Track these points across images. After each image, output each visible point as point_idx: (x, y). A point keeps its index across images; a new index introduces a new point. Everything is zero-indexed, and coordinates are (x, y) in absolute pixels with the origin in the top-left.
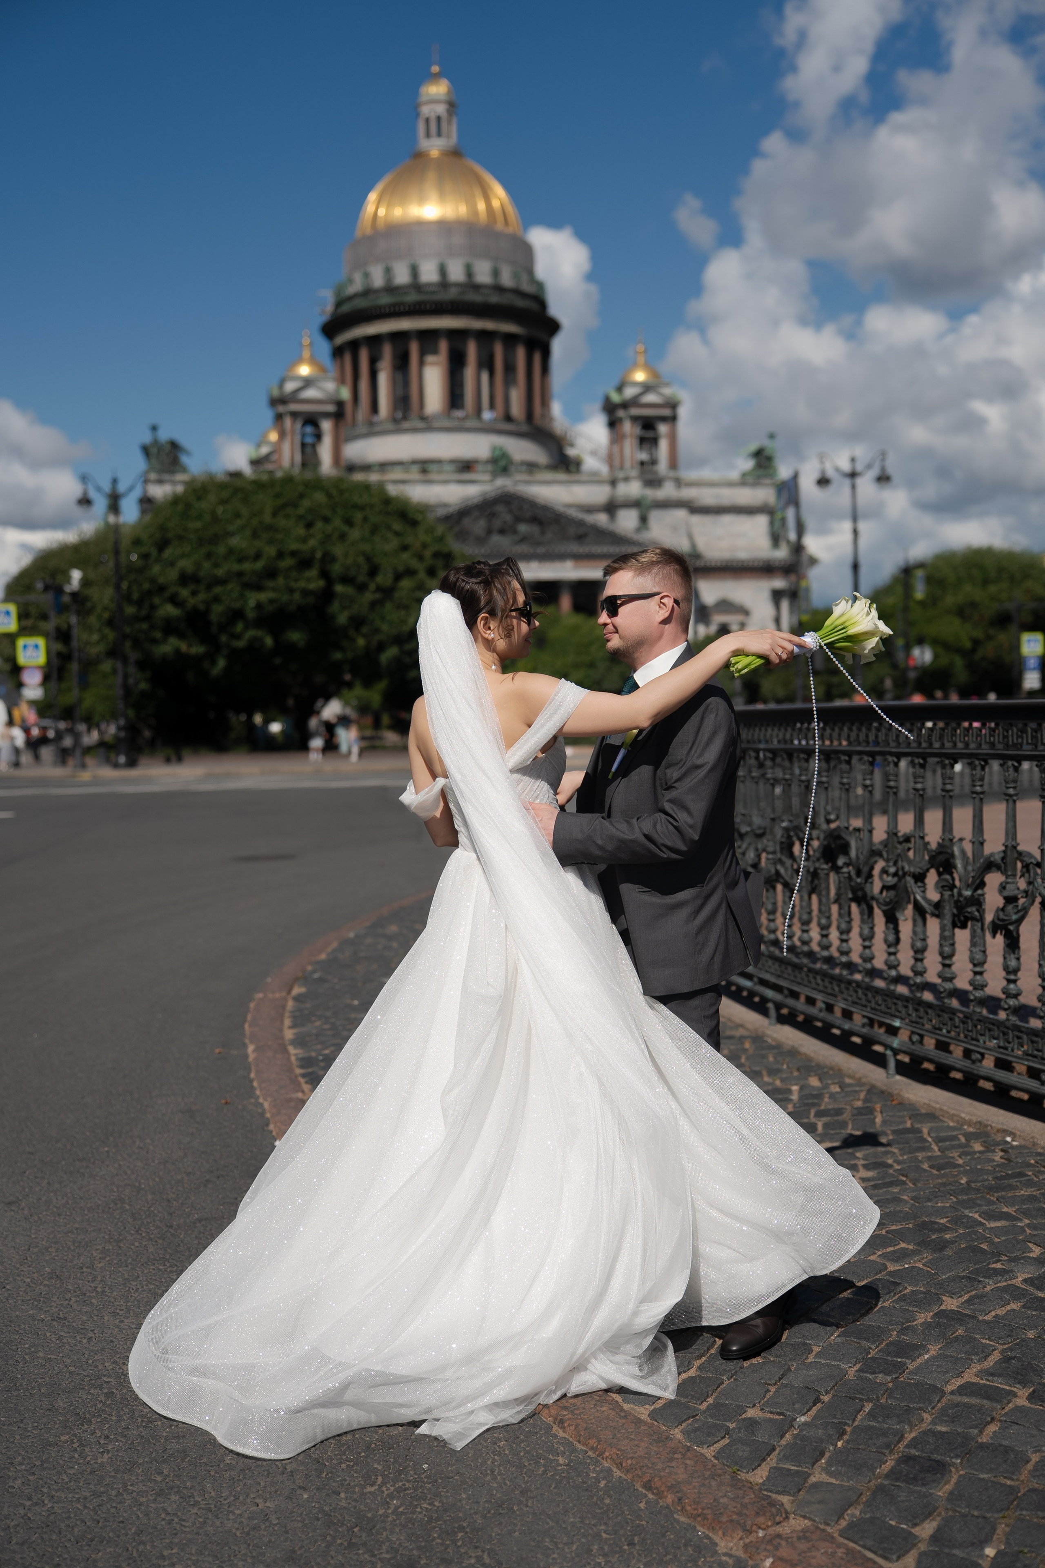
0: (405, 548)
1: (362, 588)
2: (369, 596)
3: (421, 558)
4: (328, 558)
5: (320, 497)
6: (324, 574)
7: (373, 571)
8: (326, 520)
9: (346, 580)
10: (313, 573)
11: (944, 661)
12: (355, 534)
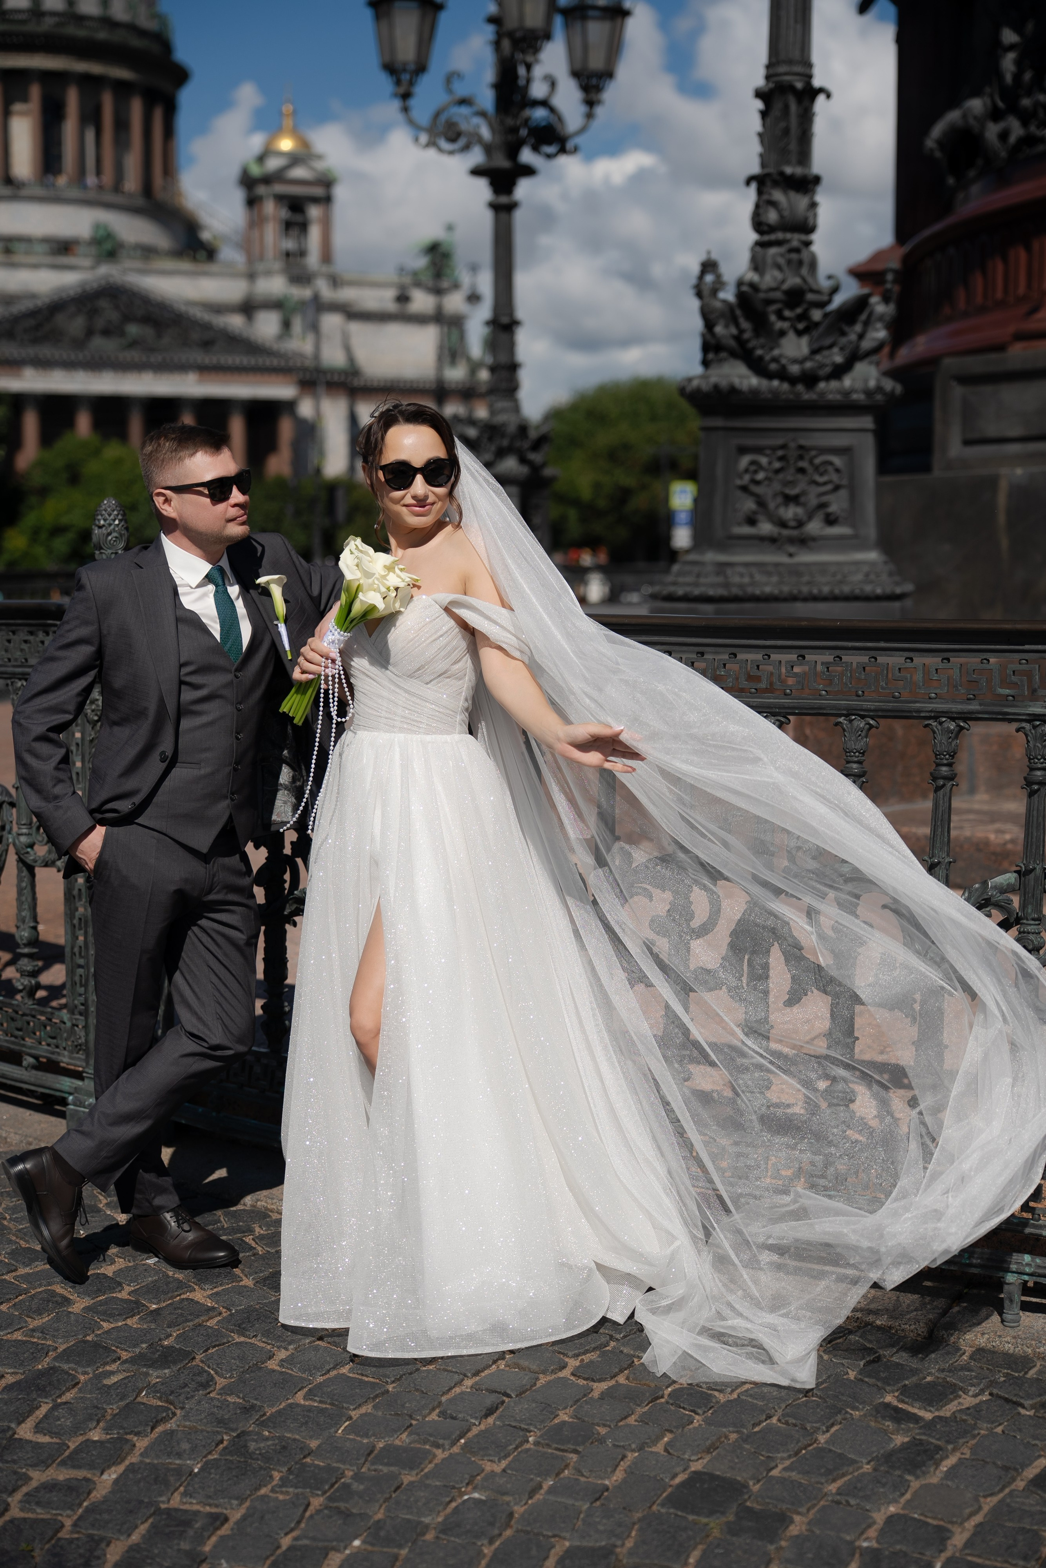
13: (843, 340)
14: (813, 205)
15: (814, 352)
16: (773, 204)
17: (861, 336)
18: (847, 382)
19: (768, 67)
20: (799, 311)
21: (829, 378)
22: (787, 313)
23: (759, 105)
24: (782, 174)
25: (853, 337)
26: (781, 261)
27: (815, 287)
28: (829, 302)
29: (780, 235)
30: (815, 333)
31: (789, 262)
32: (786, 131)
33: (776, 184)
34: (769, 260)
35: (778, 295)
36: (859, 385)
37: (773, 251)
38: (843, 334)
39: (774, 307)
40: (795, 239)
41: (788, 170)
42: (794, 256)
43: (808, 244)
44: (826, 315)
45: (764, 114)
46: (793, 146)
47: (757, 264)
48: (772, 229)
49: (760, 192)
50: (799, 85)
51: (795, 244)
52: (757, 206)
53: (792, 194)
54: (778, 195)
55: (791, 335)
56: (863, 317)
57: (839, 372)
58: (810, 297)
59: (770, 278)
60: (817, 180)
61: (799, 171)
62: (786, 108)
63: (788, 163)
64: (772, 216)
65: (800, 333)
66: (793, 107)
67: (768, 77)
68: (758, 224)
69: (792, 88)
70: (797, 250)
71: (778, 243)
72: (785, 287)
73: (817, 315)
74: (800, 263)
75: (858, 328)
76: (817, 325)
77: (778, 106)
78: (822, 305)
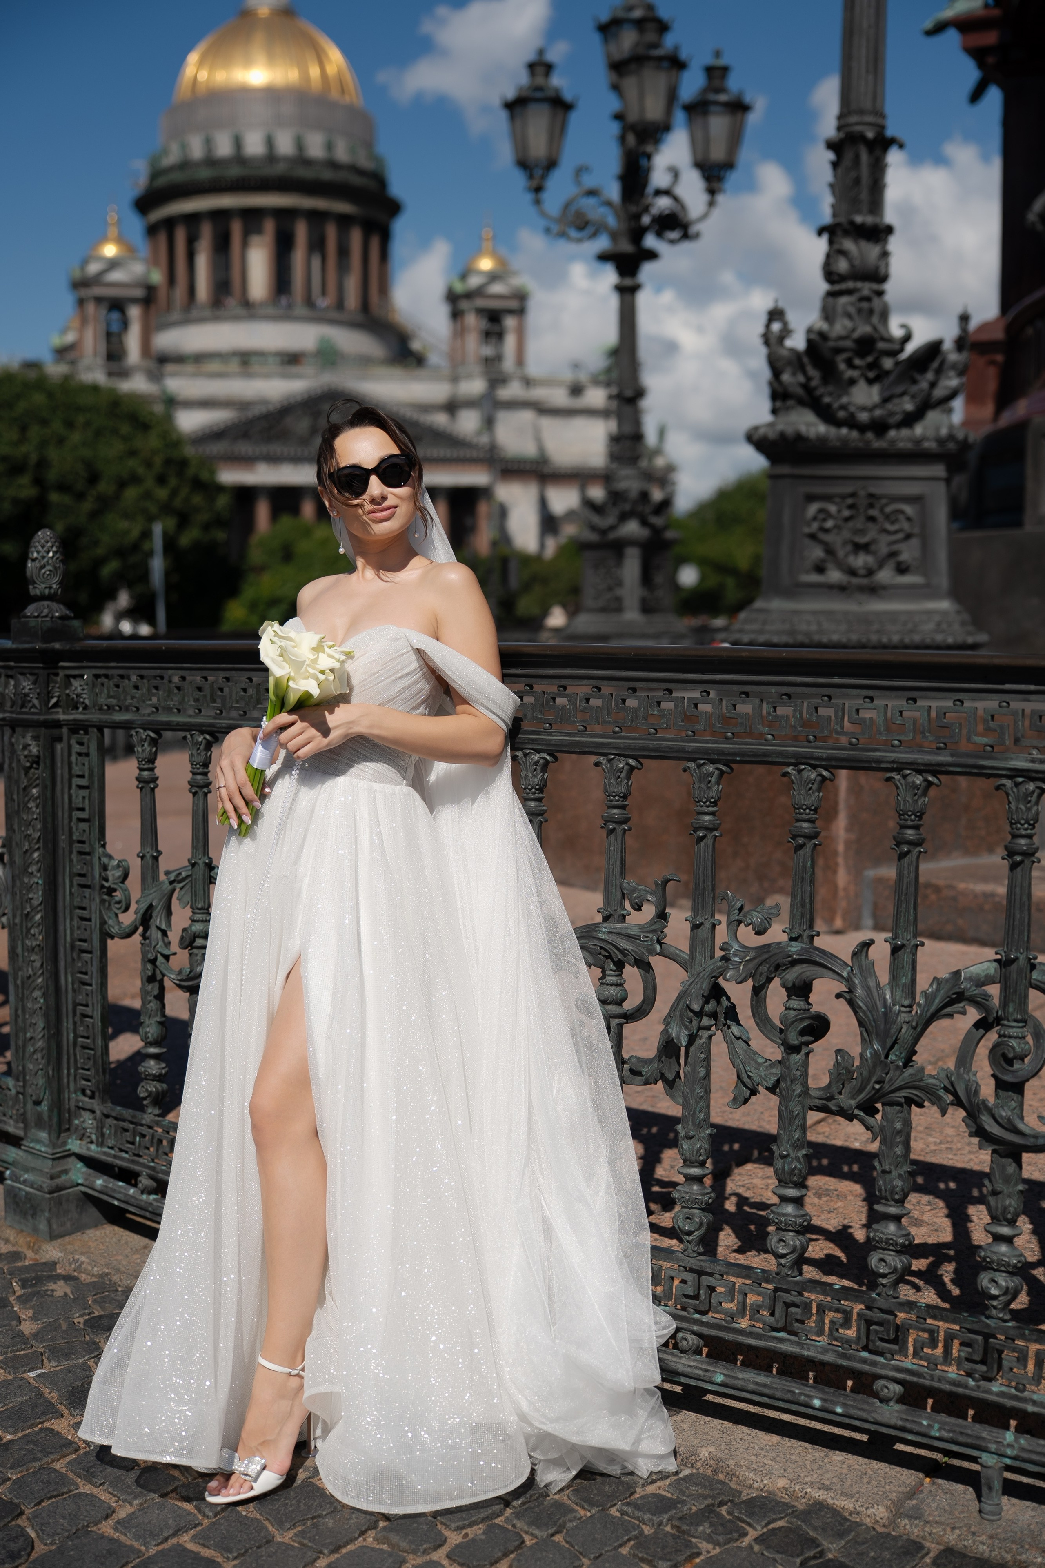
0: (133, 453)
1: (80, 496)
2: (87, 506)
3: (149, 464)
4: (42, 464)
5: (39, 398)
6: (38, 481)
7: (93, 478)
8: (44, 422)
9: (63, 487)
10: (25, 480)
11: (713, 581)
12: (76, 437)
13: (914, 389)
14: (885, 254)
15: (886, 400)
16: (843, 253)
17: (933, 385)
18: (918, 430)
19: (840, 117)
20: (870, 359)
21: (899, 426)
22: (857, 362)
23: (831, 156)
24: (852, 223)
25: (924, 385)
26: (852, 310)
27: (885, 335)
28: (902, 350)
29: (850, 285)
30: (887, 381)
31: (860, 311)
32: (857, 181)
33: (847, 233)
34: (840, 309)
35: (848, 344)
36: (931, 433)
37: (843, 300)
38: (914, 382)
39: (845, 356)
40: (866, 288)
41: (859, 219)
42: (865, 305)
43: (880, 293)
44: (897, 364)
45: (835, 165)
46: (864, 195)
47: (828, 314)
48: (842, 278)
49: (831, 242)
50: (870, 135)
51: (866, 292)
52: (828, 256)
53: (863, 244)
54: (849, 245)
55: (862, 384)
56: (935, 364)
57: (910, 420)
58: (881, 345)
59: (841, 327)
60: (889, 230)
61: (869, 220)
62: (857, 159)
63: (859, 212)
64: (842, 266)
65: (870, 382)
66: (864, 157)
67: (839, 129)
68: (830, 274)
69: (862, 138)
70: (868, 299)
71: (849, 292)
72: (856, 335)
73: (888, 363)
74: (871, 312)
75: (930, 376)
76: (888, 373)
77: (848, 156)
78: (894, 353)
